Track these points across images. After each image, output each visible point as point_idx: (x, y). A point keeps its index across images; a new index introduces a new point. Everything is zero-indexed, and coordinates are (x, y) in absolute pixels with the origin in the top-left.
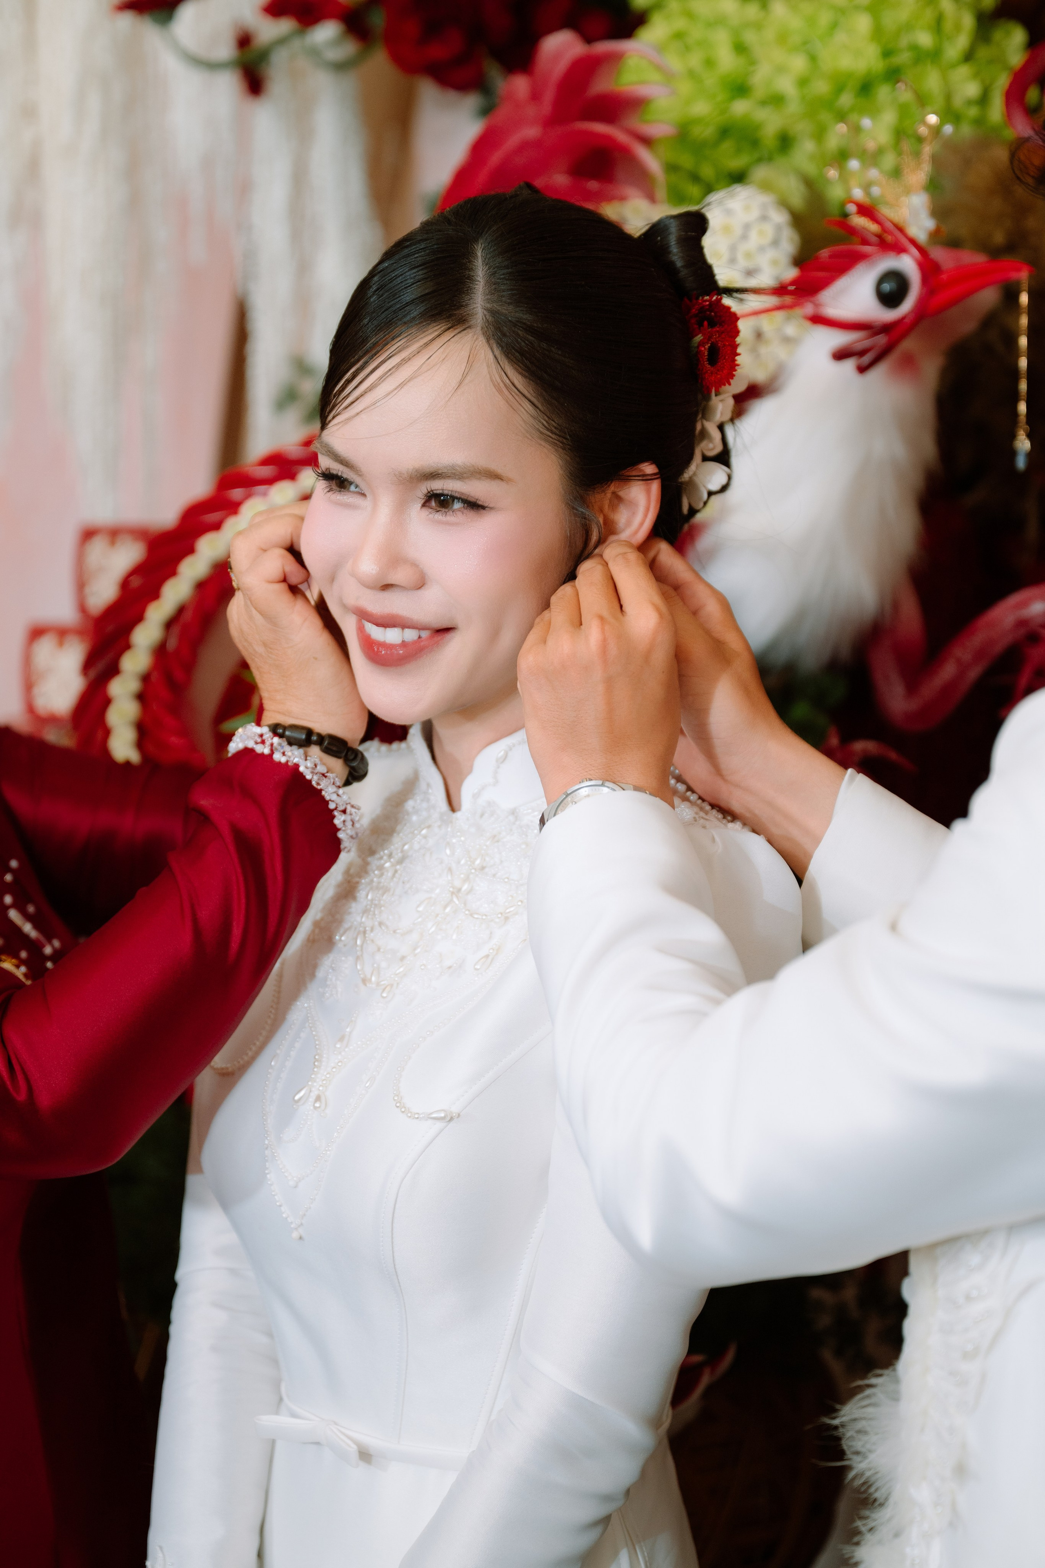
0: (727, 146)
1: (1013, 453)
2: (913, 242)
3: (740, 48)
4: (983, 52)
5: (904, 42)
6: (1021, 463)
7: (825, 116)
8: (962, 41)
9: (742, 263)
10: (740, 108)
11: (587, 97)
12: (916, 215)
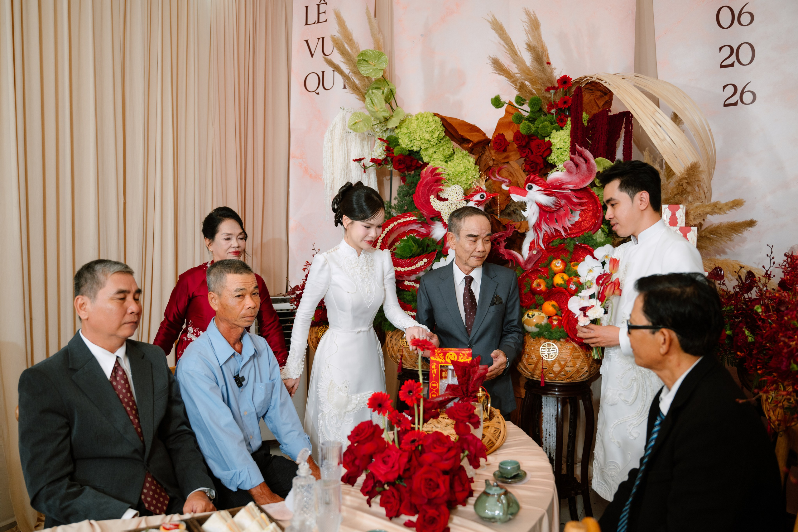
2: (484, 191)
4: (475, 169)
5: (466, 168)
7: (456, 177)
8: (473, 168)
9: (458, 194)
11: (435, 173)
12: (484, 188)
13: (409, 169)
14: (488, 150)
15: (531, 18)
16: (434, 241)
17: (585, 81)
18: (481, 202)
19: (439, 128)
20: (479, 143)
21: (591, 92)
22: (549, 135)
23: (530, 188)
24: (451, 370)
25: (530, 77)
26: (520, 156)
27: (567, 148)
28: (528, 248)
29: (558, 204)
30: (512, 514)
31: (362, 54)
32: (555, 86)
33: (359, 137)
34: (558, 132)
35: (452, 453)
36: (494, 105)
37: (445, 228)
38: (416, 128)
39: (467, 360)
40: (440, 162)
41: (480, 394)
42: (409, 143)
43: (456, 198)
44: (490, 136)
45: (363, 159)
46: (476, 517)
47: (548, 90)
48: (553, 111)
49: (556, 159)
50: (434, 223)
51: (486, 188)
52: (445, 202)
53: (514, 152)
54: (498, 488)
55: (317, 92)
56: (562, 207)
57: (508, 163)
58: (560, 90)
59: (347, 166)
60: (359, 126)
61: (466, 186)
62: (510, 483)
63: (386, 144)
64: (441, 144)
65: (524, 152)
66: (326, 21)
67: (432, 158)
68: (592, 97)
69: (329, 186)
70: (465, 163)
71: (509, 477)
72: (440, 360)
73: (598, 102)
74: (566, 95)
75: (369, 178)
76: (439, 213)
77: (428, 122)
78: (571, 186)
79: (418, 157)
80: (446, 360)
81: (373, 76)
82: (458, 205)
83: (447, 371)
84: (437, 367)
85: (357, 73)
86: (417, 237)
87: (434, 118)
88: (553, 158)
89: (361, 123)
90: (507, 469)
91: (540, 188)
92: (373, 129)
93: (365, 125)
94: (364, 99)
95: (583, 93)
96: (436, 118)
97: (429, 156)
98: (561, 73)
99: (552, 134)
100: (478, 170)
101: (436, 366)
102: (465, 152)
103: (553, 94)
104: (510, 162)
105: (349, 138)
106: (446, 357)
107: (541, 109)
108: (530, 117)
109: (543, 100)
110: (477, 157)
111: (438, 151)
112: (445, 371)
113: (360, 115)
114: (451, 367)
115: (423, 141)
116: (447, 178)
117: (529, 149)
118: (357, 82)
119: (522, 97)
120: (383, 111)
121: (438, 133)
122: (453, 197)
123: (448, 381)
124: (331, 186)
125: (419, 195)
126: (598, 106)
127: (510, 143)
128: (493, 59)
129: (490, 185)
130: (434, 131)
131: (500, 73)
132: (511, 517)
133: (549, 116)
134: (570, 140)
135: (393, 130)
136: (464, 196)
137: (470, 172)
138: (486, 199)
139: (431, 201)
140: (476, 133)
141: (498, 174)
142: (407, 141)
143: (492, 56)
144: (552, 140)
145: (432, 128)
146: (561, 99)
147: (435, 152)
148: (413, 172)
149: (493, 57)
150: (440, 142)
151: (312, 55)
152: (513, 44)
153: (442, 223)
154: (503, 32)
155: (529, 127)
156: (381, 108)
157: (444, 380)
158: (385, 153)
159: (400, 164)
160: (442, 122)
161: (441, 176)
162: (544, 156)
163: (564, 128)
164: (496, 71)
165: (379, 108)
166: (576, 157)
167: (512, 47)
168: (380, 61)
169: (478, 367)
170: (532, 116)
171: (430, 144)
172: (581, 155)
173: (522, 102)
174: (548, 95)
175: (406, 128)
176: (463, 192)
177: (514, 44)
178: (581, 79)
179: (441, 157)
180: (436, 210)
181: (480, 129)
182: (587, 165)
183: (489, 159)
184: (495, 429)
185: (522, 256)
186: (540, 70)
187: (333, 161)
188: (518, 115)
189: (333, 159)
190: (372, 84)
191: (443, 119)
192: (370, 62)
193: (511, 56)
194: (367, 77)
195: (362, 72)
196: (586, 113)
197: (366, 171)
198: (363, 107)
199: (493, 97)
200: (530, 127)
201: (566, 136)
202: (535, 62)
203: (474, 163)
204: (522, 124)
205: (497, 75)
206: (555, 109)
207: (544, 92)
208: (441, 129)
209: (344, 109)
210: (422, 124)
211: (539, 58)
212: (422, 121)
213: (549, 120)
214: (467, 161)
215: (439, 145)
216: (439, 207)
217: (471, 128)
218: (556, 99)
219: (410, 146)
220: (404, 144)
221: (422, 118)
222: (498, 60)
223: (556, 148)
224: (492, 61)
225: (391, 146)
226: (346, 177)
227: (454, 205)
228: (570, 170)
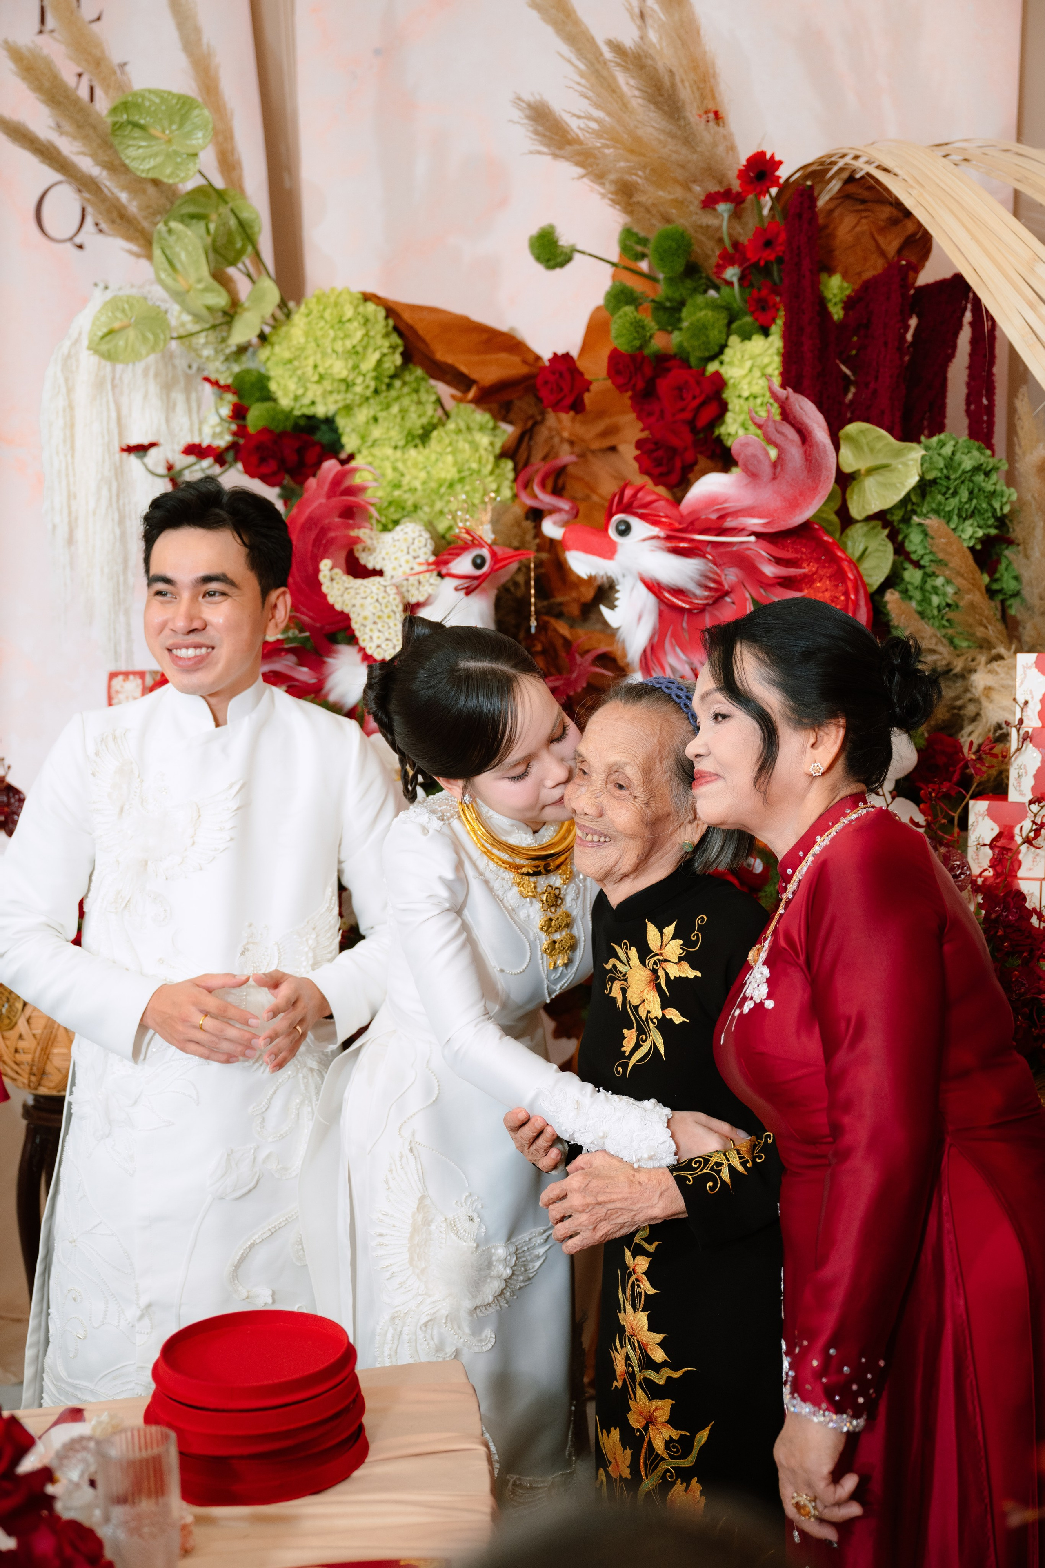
0: (392, 509)
1: (530, 627)
2: (486, 543)
3: (395, 469)
4: (497, 471)
5: (466, 467)
6: (533, 630)
7: (434, 497)
8: (489, 467)
9: (412, 553)
10: (397, 493)
11: (343, 487)
12: (486, 533)
17: (838, 172)
18: (476, 578)
19: (380, 341)
20: (505, 386)
21: (861, 207)
22: (717, 353)
23: (625, 531)
29: (715, 581)
31: (125, 106)
32: (729, 191)
33: (156, 375)
34: (749, 344)
36: (538, 259)
38: (302, 340)
40: (389, 451)
43: (406, 568)
45: (153, 445)
47: (710, 202)
50: (335, 652)
51: (494, 532)
52: (368, 581)
55: (79, 240)
56: (727, 593)
57: (613, 449)
60: (121, 343)
63: (230, 398)
64: (393, 393)
66: (99, 19)
67: (368, 439)
68: (864, 226)
73: (881, 240)
76: (345, 618)
77: (340, 321)
78: (755, 523)
79: (330, 437)
81: (169, 176)
82: (413, 591)
85: (117, 167)
87: (361, 309)
88: (731, 430)
89: (131, 333)
91: (655, 531)
92: (196, 350)
93: (144, 336)
94: (150, 257)
96: (371, 307)
97: (358, 431)
98: (752, 142)
99: (728, 351)
100: (511, 475)
102: (481, 417)
103: (726, 216)
104: (622, 448)
107: (693, 271)
111: (384, 414)
113: (131, 306)
115: (327, 385)
117: (660, 400)
118: (124, 197)
119: (636, 229)
120: (206, 290)
121: (377, 356)
122: (396, 563)
126: (883, 254)
127: (594, 382)
128: (530, 106)
130: (360, 349)
131: (558, 152)
133: (725, 290)
134: (780, 369)
135: (247, 350)
136: (431, 557)
137: (479, 480)
138: (495, 570)
139: (321, 576)
140: (503, 356)
142: (292, 385)
143: (527, 97)
144: (727, 372)
145: (355, 341)
146: (759, 232)
147: (375, 419)
149: (531, 98)
150: (387, 385)
153: (357, 651)
155: (638, 326)
156: (199, 281)
158: (232, 426)
159: (263, 460)
160: (391, 322)
163: (768, 329)
164: (545, 145)
165: (192, 278)
167: (598, 66)
168: (188, 127)
170: (670, 294)
171: (355, 394)
173: (639, 248)
174: (707, 219)
175: (289, 341)
176: (432, 546)
178: (827, 161)
179: (396, 435)
180: (338, 607)
186: (673, 136)
187: (72, 454)
188: (622, 291)
189: (73, 448)
190: (178, 202)
191: (391, 311)
192: (153, 131)
194: (156, 182)
195: (133, 165)
196: (845, 276)
198: (147, 276)
199: (534, 230)
200: (643, 327)
201: (771, 356)
202: (652, 106)
203: (498, 450)
204: (617, 316)
205: (549, 158)
206: (740, 266)
207: (699, 211)
208: (386, 344)
209: (106, 288)
210: (321, 329)
211: (666, 95)
212: (322, 317)
213: (724, 304)
214: (467, 446)
215: (386, 397)
216: (346, 596)
217: (488, 340)
218: (740, 234)
219: (306, 401)
220: (286, 395)
221: (321, 307)
222: (548, 108)
223: (740, 396)
224: (528, 112)
225: (246, 403)
226: (115, 505)
227: (392, 591)
228: (751, 468)
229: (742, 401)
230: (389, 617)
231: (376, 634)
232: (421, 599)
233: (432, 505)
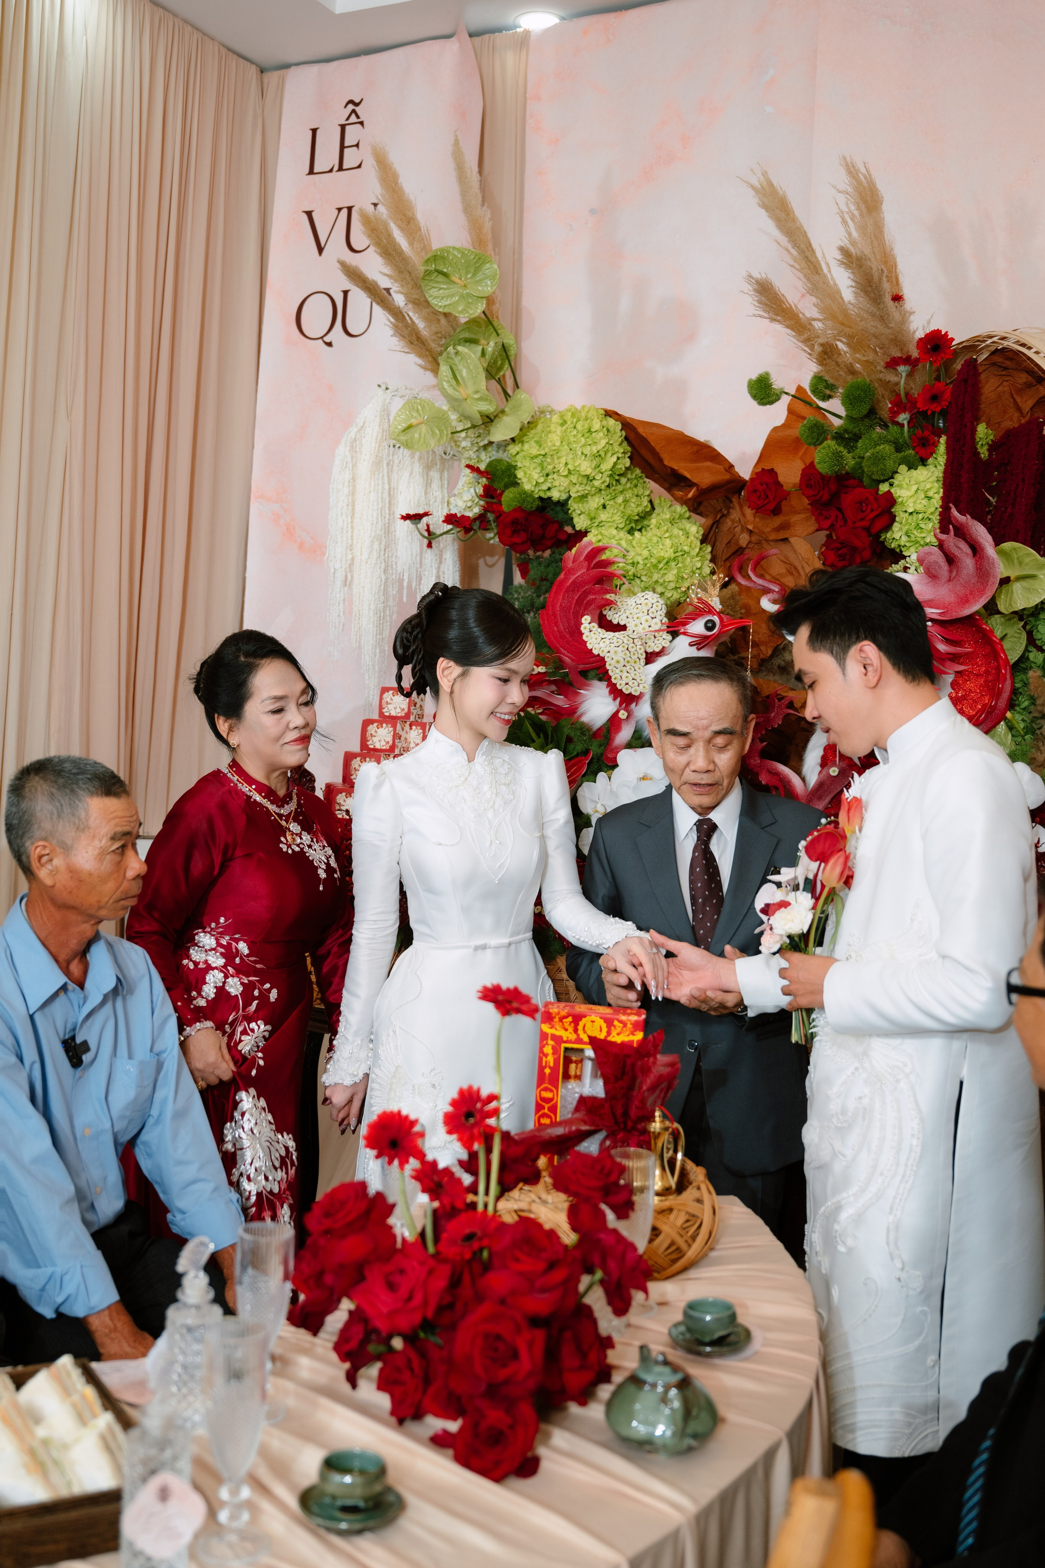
2: (715, 611)
4: (702, 553)
5: (679, 550)
7: (653, 571)
8: (697, 550)
9: (651, 615)
11: (598, 560)
12: (716, 603)
13: (538, 544)
14: (737, 507)
15: (860, 183)
16: (584, 729)
17: (987, 346)
18: (706, 637)
19: (616, 448)
20: (714, 489)
21: (1003, 373)
22: (889, 477)
24: (590, 1059)
25: (847, 330)
26: (816, 526)
27: (932, 513)
28: (819, 761)
30: (695, 1436)
31: (436, 257)
32: (909, 357)
33: (420, 458)
34: (914, 473)
35: (559, 1275)
36: (754, 397)
37: (615, 699)
38: (558, 444)
39: (631, 1038)
40: (615, 532)
41: (656, 1125)
42: (541, 480)
43: (646, 625)
44: (745, 472)
45: (426, 514)
46: (608, 1435)
47: (893, 364)
48: (903, 418)
49: (904, 538)
50: (589, 685)
51: (721, 604)
52: (617, 634)
53: (803, 516)
54: (666, 1370)
55: (327, 339)
57: (785, 540)
58: (924, 367)
59: (388, 530)
60: (417, 436)
61: (676, 596)
62: (708, 1355)
63: (484, 481)
64: (620, 488)
65: (826, 518)
67: (597, 522)
68: (1006, 387)
69: (340, 576)
70: (677, 537)
71: (707, 1339)
72: (565, 1035)
73: (1019, 400)
74: (938, 379)
75: (441, 562)
76: (601, 661)
77: (589, 431)
78: (933, 612)
79: (561, 516)
80: (578, 1035)
81: (460, 309)
82: (650, 643)
83: (581, 1061)
84: (555, 1051)
85: (422, 303)
86: (543, 718)
87: (604, 423)
88: (897, 535)
89: (424, 428)
90: (704, 1320)
92: (456, 442)
93: (433, 431)
94: (435, 368)
95: (983, 377)
96: (611, 422)
97: (589, 515)
98: (929, 322)
99: (896, 476)
100: (709, 557)
101: (553, 1048)
102: (680, 509)
103: (904, 375)
104: (792, 540)
105: (397, 461)
106: (580, 1027)
107: (872, 412)
108: (846, 431)
109: (880, 391)
110: (710, 522)
111: (611, 503)
112: (576, 1062)
113: (423, 408)
114: (590, 1052)
115: (574, 479)
116: (631, 573)
117: (840, 510)
118: (420, 324)
119: (826, 378)
120: (480, 399)
121: (614, 459)
122: (637, 621)
123: (583, 1086)
124: (346, 577)
125: (555, 615)
126: (1017, 410)
127: (789, 493)
128: (757, 282)
129: (733, 597)
130: (602, 454)
131: (774, 317)
132: (693, 1442)
133: (894, 429)
134: (941, 494)
135: (503, 446)
136: (665, 620)
137: (689, 559)
138: (720, 632)
139: (582, 628)
140: (709, 464)
141: (754, 570)
142: (536, 475)
143: (756, 275)
144: (896, 492)
145: (599, 447)
146: (926, 388)
147: (604, 507)
148: (547, 553)
149: (759, 276)
150: (618, 481)
151: (320, 250)
152: (810, 245)
153: (608, 686)
154: (788, 215)
155: (838, 456)
156: (476, 392)
157: (572, 1085)
158: (482, 503)
159: (516, 533)
160: (624, 433)
161: (612, 569)
162: (874, 530)
163: (930, 460)
164: (765, 311)
165: (470, 390)
166: (950, 540)
167: (807, 253)
168: (480, 276)
169: (655, 1058)
170: (851, 428)
171: (593, 486)
172: (961, 533)
173: (828, 392)
174: (892, 377)
175: (537, 442)
176: (664, 610)
177: (815, 245)
178: (979, 339)
179: (619, 520)
180: (595, 652)
181: (719, 454)
182: (977, 562)
183: (738, 529)
184: (687, 1217)
185: (803, 780)
186: (873, 315)
187: (353, 516)
188: (815, 425)
189: (353, 510)
190: (458, 330)
191: (628, 426)
192: (454, 278)
193: (805, 276)
194: (446, 315)
195: (434, 302)
196: (988, 426)
197: (433, 545)
198: (434, 386)
199: (754, 376)
200: (841, 457)
201: (933, 482)
202: (862, 294)
203: (701, 538)
204: (821, 447)
205: (766, 322)
206: (910, 412)
207: (883, 370)
208: (622, 451)
209: (387, 389)
210: (575, 436)
211: (874, 286)
212: (575, 427)
213: (892, 439)
214: (681, 533)
215: (614, 490)
216: (602, 645)
217: (698, 451)
218: (912, 388)
219: (545, 487)
220: (529, 481)
221: (575, 420)
222: (771, 284)
223: (906, 511)
224: (756, 286)
225: (496, 485)
226: (382, 557)
227: (638, 642)
228: (933, 571)
229: (907, 514)
230: (635, 662)
231: (625, 675)
232: (657, 650)
233: (651, 577)
